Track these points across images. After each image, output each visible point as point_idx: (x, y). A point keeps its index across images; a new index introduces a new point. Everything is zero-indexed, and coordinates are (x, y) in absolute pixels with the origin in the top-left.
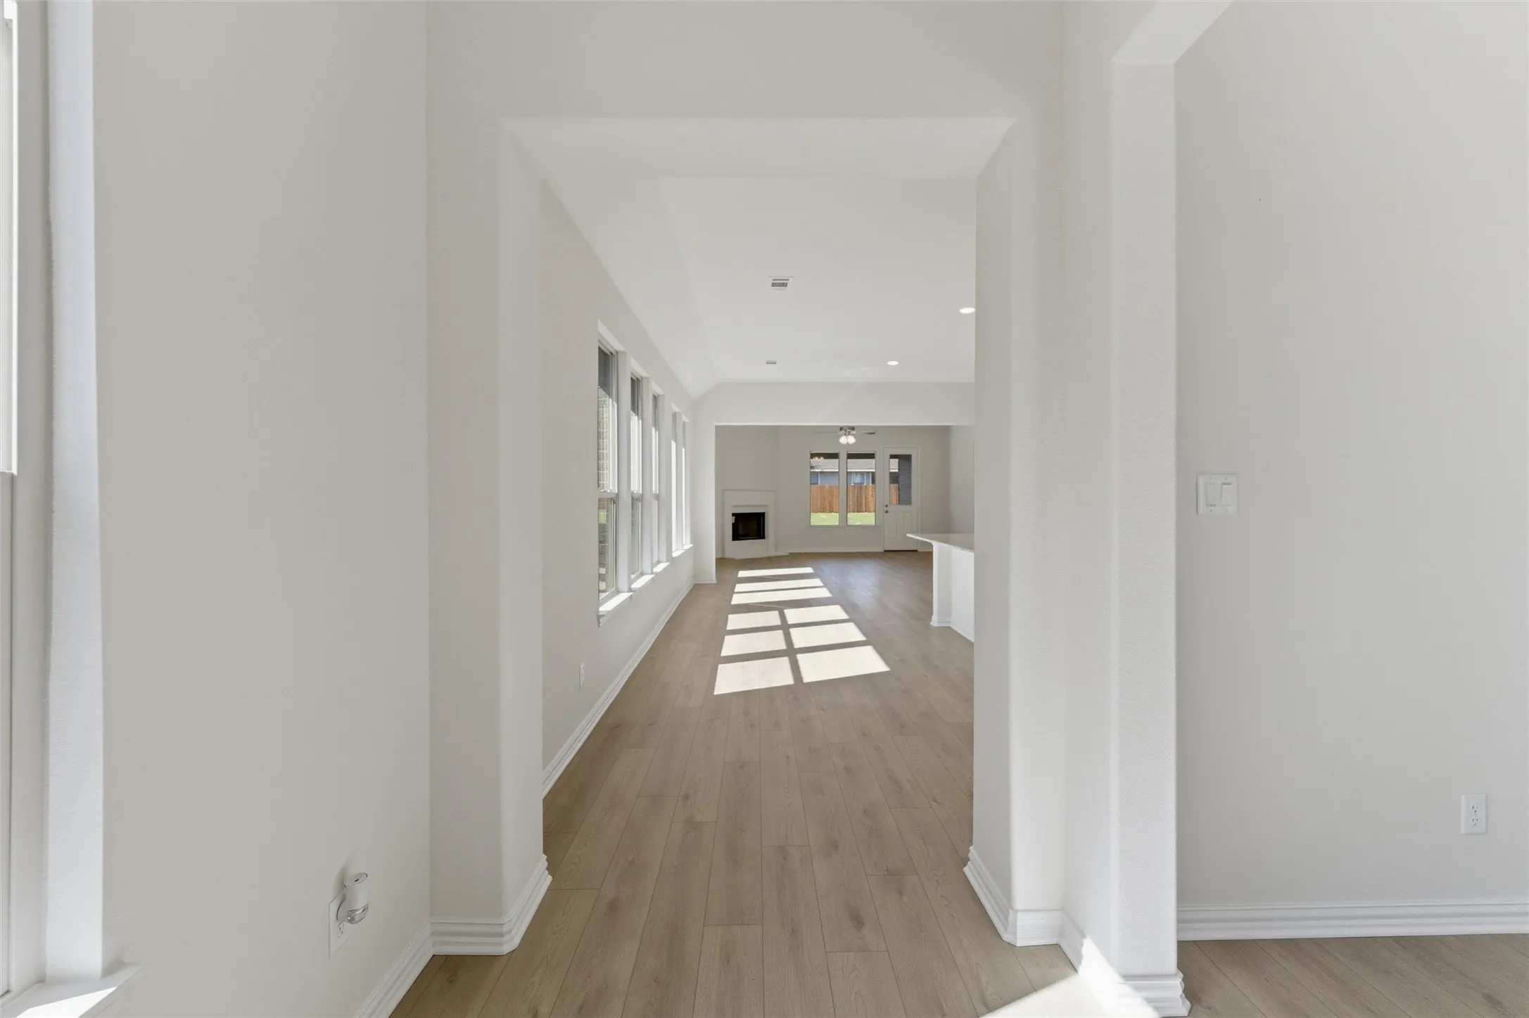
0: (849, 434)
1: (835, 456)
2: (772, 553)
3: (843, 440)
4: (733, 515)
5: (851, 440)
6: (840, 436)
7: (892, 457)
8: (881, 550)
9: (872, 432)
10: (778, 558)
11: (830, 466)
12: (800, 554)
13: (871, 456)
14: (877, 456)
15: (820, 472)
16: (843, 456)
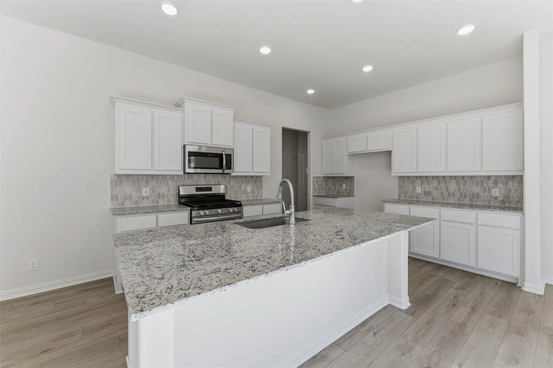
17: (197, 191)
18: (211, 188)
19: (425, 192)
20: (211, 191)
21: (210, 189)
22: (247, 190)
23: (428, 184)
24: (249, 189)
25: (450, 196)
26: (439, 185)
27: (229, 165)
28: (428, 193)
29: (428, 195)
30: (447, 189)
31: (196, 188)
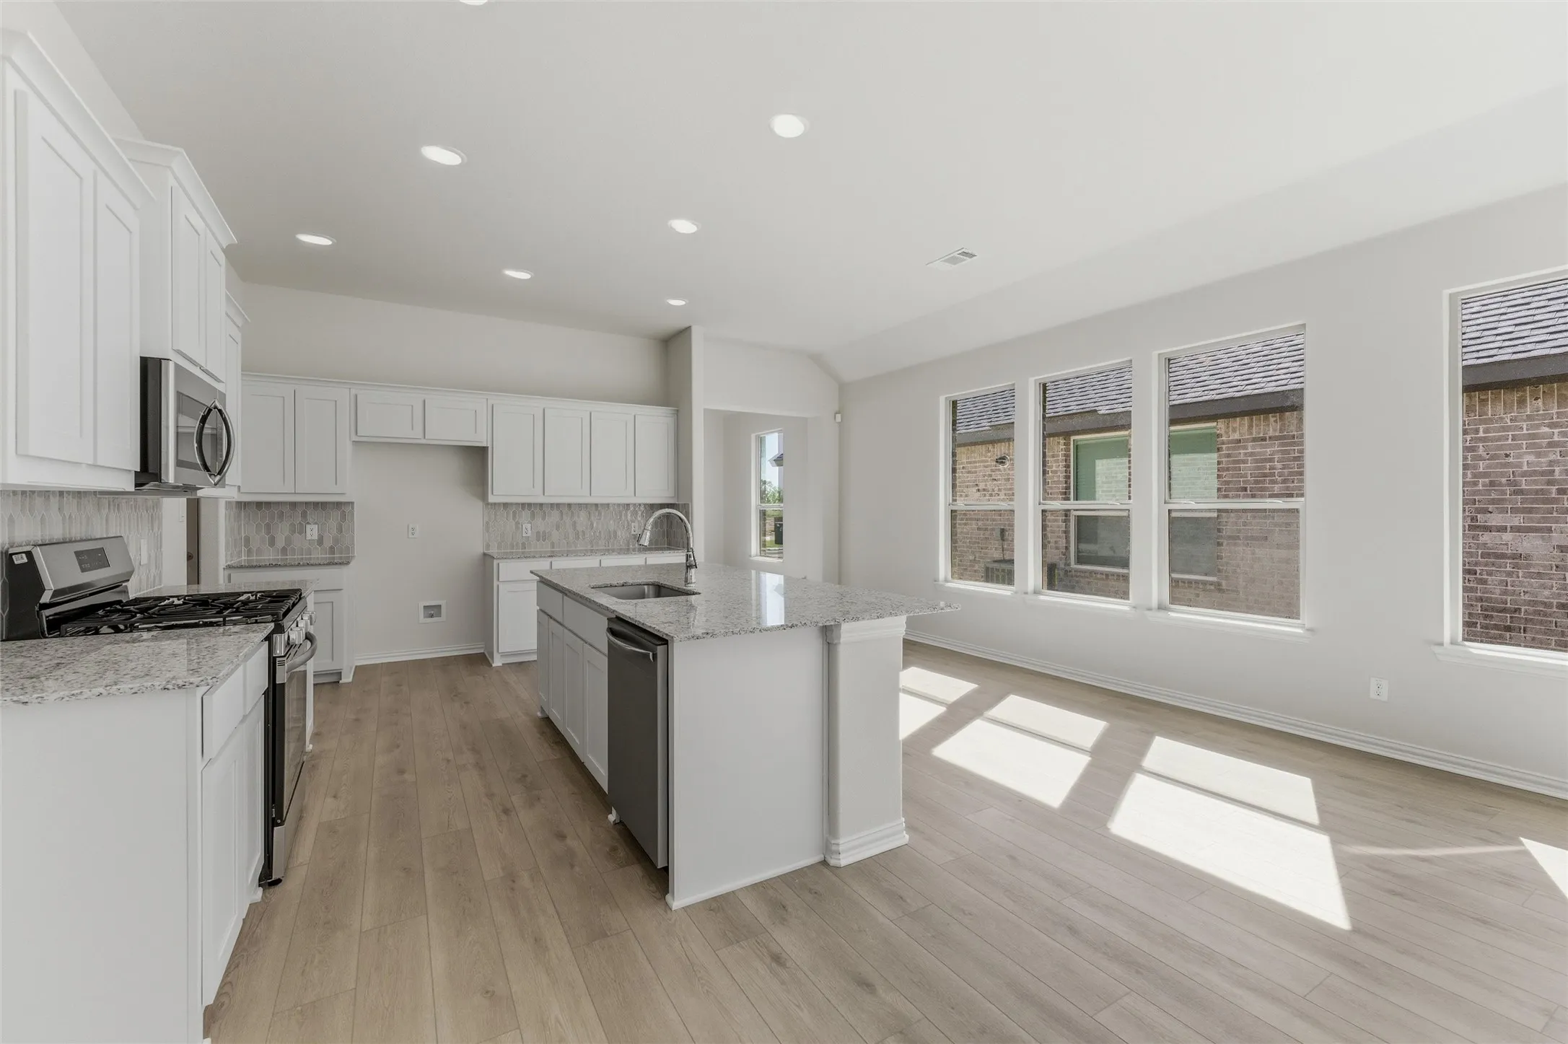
19: (538, 533)
23: (544, 518)
25: (578, 538)
26: (562, 519)
28: (541, 536)
29: (544, 540)
30: (574, 524)
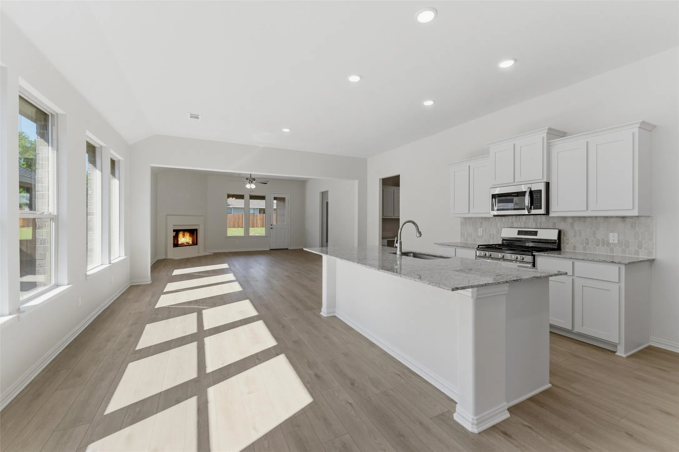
0: (252, 183)
1: (241, 197)
2: (202, 254)
3: (248, 186)
4: (174, 231)
5: (253, 186)
6: (245, 184)
7: (275, 199)
8: (268, 249)
9: (264, 182)
10: (206, 257)
11: (239, 203)
12: (220, 253)
13: (263, 198)
14: (267, 198)
15: (233, 208)
16: (247, 197)
17: (518, 234)
18: (537, 232)
20: (536, 235)
21: (535, 233)
22: (608, 240)
24: (613, 238)
27: (538, 203)
31: (519, 231)
